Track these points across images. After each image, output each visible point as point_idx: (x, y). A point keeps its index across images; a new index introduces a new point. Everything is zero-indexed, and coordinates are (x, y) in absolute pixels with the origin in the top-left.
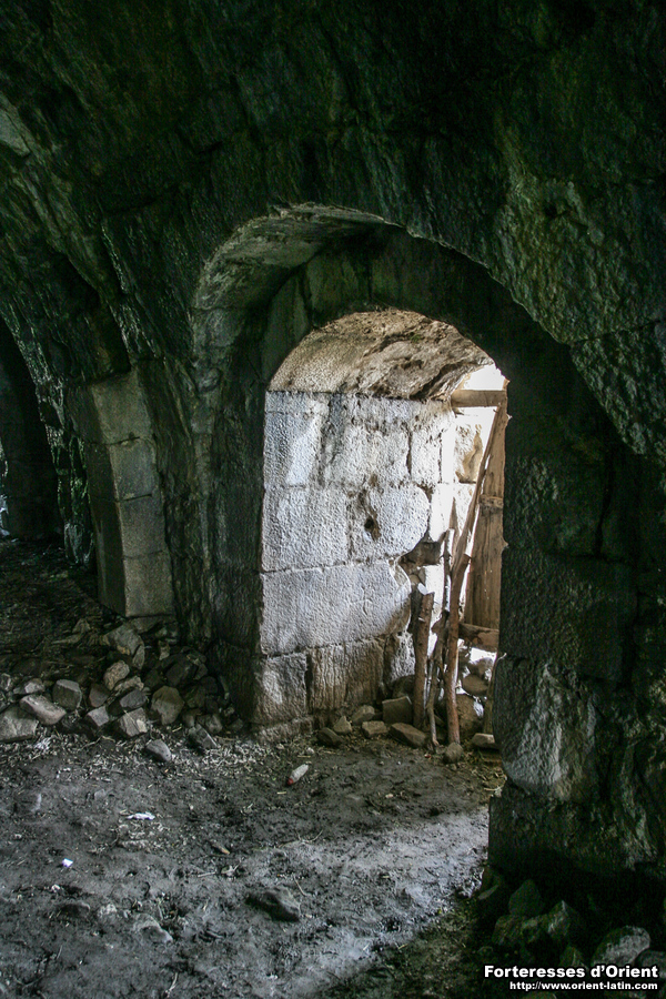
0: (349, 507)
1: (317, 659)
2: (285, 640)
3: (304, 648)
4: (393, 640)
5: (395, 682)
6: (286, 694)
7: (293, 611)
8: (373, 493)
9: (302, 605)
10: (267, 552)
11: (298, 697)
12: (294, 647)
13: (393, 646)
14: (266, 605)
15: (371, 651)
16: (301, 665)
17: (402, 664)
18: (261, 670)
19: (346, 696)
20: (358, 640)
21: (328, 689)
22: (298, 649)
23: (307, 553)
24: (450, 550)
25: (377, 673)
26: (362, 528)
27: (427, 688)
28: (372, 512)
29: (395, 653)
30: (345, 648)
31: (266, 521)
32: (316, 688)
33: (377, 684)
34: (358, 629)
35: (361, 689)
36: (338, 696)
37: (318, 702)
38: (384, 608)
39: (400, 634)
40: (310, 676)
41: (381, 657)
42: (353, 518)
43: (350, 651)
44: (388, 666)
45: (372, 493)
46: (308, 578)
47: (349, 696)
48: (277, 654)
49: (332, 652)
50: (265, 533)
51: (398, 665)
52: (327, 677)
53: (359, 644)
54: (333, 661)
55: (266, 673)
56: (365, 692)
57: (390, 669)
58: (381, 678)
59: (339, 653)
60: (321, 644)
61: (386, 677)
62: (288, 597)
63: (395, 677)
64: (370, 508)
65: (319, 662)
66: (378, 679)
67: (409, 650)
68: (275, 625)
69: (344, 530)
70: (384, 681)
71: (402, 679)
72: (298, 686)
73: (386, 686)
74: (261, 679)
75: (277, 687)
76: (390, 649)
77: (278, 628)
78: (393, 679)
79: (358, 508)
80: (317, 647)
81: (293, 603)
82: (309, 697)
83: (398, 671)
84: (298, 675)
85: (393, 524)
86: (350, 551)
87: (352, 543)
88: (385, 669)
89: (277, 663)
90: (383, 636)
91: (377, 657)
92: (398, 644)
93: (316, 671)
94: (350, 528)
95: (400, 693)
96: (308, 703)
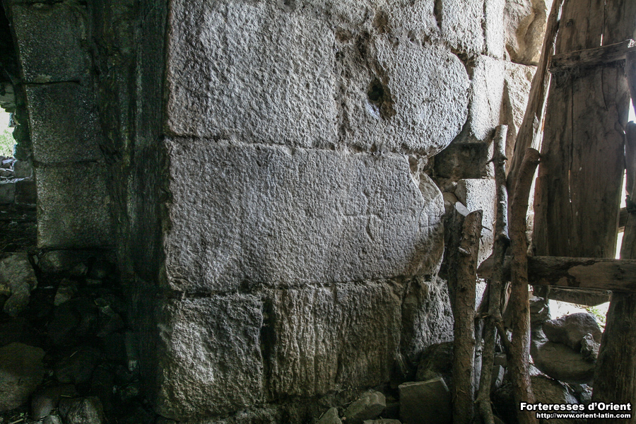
0: (340, 55)
1: (283, 308)
2: (217, 268)
3: (257, 287)
4: (417, 286)
5: (421, 354)
6: (222, 366)
7: (233, 216)
8: (381, 41)
9: (251, 208)
10: (178, 99)
11: (247, 373)
12: (236, 281)
13: (417, 296)
14: (177, 197)
15: (381, 301)
16: (252, 316)
17: (432, 326)
18: (168, 319)
19: (338, 373)
20: (358, 281)
21: (304, 361)
22: (246, 287)
23: (262, 117)
24: (503, 150)
25: (391, 339)
26: (364, 96)
27: (477, 364)
28: (381, 72)
29: (420, 306)
30: (335, 292)
31: (176, 41)
32: (282, 359)
33: (392, 356)
34: (358, 261)
35: (363, 363)
36: (323, 374)
37: (285, 383)
38: (402, 232)
39: (428, 278)
40: (270, 336)
41: (398, 312)
42: (348, 75)
43: (344, 298)
44: (409, 328)
45: (378, 41)
46: (264, 160)
47: (344, 374)
48: (202, 293)
49: (311, 298)
50: (174, 64)
51: (425, 327)
52: (301, 340)
53: (359, 288)
54: (314, 312)
55: (179, 326)
56: (371, 368)
57: (413, 333)
58: (397, 345)
59: (323, 300)
60: (290, 282)
61: (406, 345)
62: (223, 189)
63: (420, 345)
64: (376, 63)
65: (288, 313)
66: (392, 348)
67: (443, 304)
68: (196, 238)
69: (332, 91)
70: (403, 352)
71: (432, 349)
72: (247, 353)
73: (407, 360)
74: (169, 336)
75: (202, 353)
76: (413, 300)
77: (204, 243)
78: (417, 349)
79: (356, 61)
80: (284, 287)
81: (234, 202)
82: (268, 374)
83: (424, 337)
84: (245, 333)
85: (414, 99)
86: (342, 129)
87: (345, 115)
88: (404, 331)
89: (202, 309)
90: (401, 278)
91: (391, 311)
92: (425, 292)
93: (281, 329)
94: (342, 89)
95: (429, 372)
96: (267, 385)
